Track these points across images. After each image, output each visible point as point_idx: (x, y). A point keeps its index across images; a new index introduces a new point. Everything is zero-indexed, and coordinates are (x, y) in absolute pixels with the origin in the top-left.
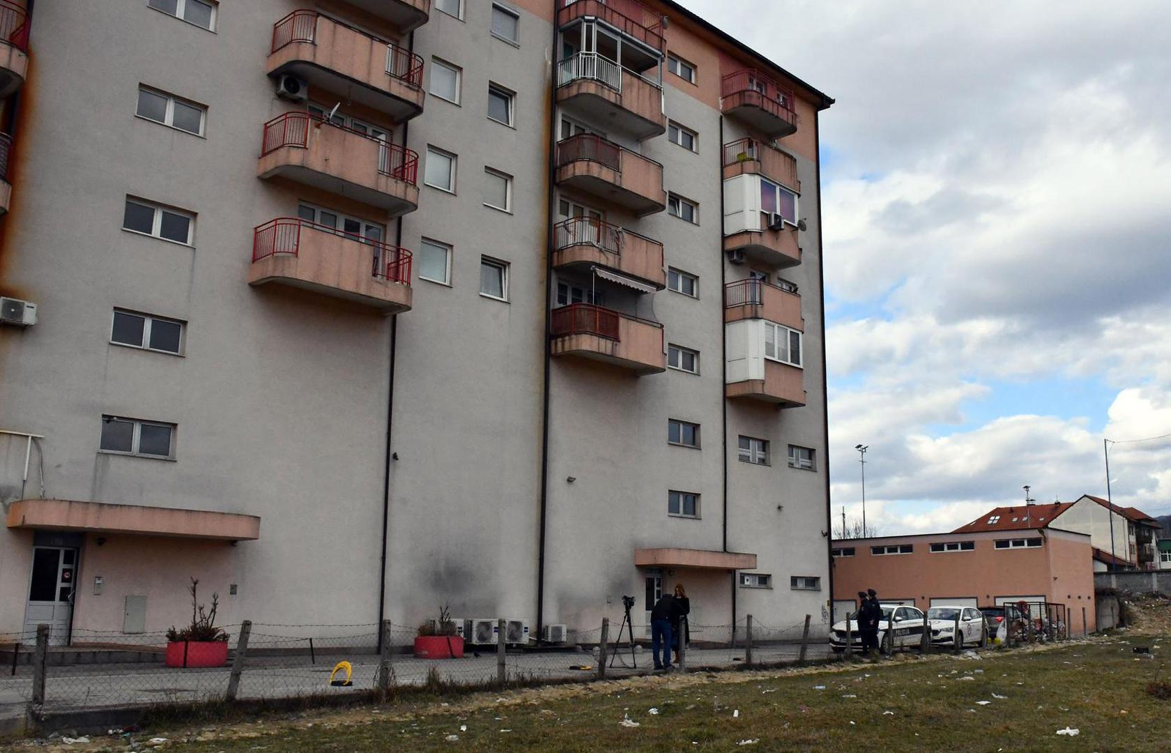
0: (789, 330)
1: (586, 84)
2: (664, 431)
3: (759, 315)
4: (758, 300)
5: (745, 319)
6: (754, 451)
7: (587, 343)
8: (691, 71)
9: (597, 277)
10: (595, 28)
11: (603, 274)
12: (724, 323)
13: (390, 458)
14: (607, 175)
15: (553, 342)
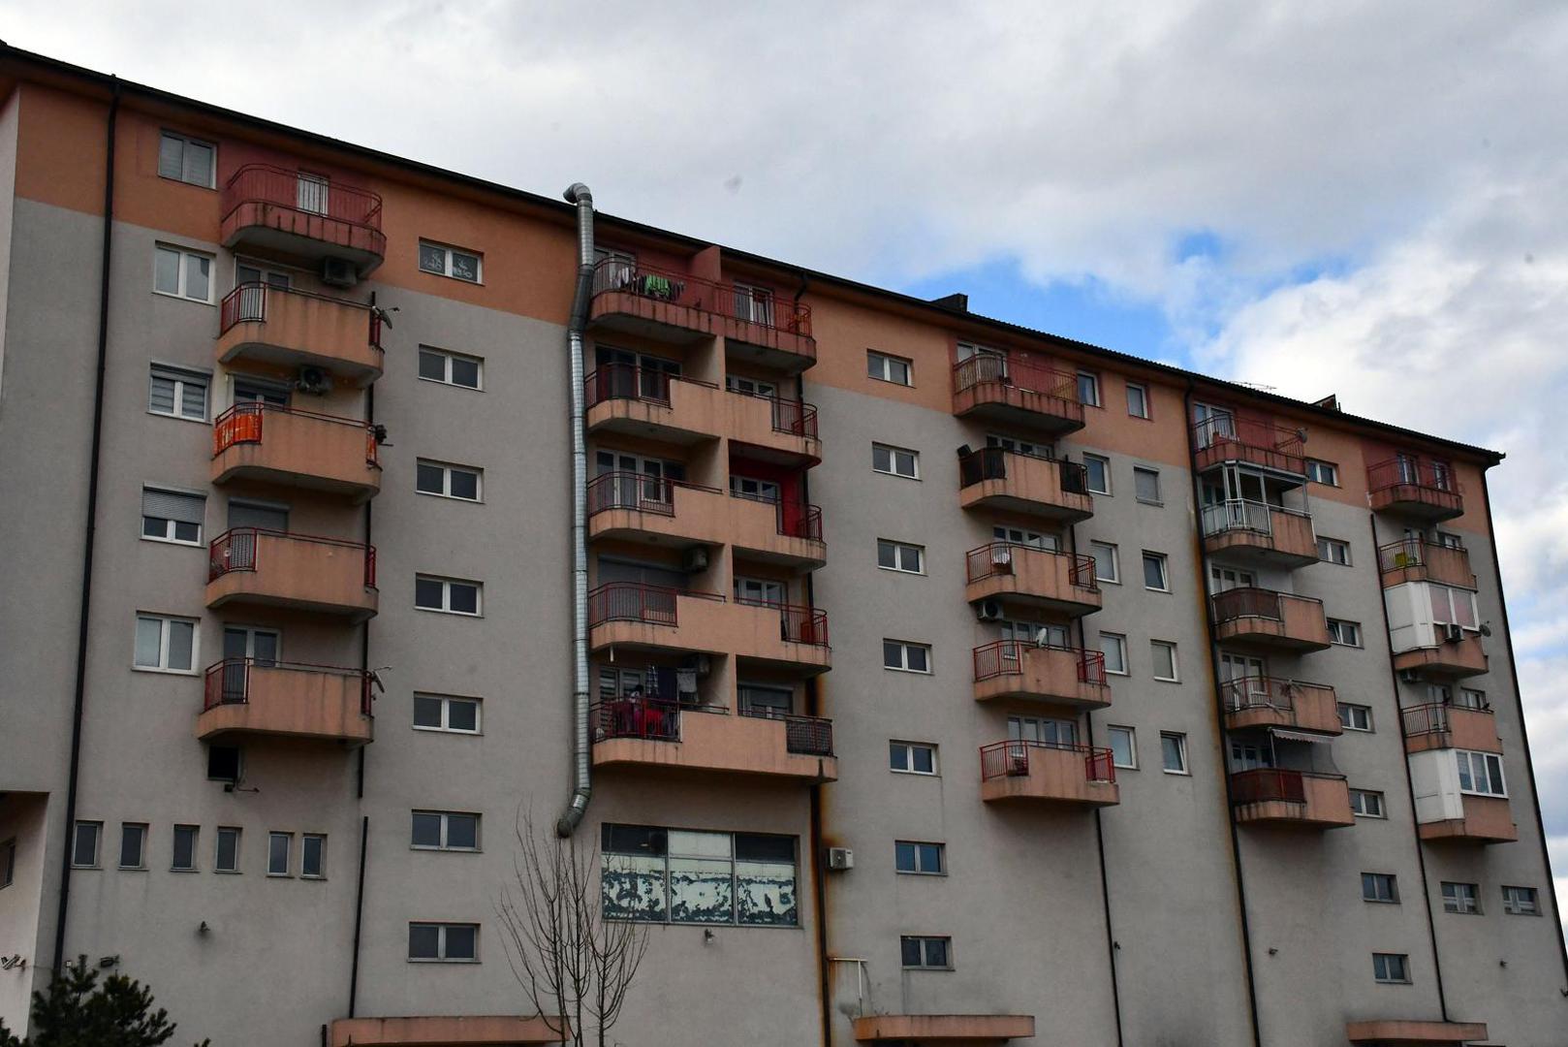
0: (1485, 755)
1: (1237, 535)
2: (1357, 887)
3: (1448, 744)
4: (1441, 726)
5: (1430, 749)
6: (1461, 898)
7: (1276, 810)
8: (1331, 470)
9: (1274, 737)
10: (1237, 471)
11: (1281, 734)
12: (1406, 755)
13: (1113, 947)
14: (1270, 628)
15: (1237, 809)
